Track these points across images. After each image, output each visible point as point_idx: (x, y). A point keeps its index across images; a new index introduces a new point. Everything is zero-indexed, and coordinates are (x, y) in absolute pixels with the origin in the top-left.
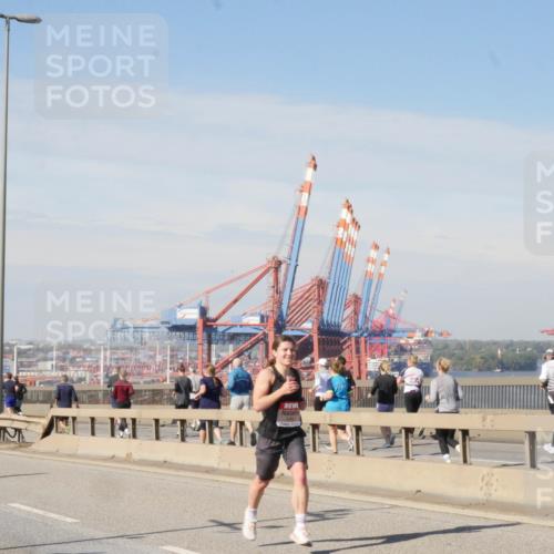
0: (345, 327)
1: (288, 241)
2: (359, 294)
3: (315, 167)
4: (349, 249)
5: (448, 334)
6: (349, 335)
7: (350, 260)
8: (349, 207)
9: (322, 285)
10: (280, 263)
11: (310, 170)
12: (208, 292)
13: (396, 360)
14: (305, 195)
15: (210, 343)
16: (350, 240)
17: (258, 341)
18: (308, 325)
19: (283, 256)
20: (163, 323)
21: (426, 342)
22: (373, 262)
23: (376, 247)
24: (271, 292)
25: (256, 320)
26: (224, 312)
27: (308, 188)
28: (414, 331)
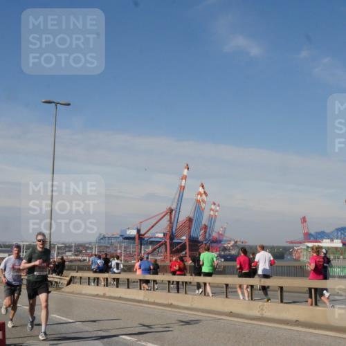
0: (200, 238)
1: (176, 200)
2: (207, 224)
3: (188, 169)
4: (203, 205)
5: (246, 242)
6: (202, 242)
7: (203, 209)
8: (203, 186)
9: (190, 220)
10: (172, 210)
11: (186, 171)
12: (141, 222)
13: (223, 253)
14: (184, 181)
15: (141, 245)
16: (203, 200)
17: (162, 244)
18: (184, 238)
19: (174, 207)
20: (121, 236)
21: (236, 246)
22: (213, 210)
23: (214, 204)
24: (168, 223)
25: (161, 235)
26: (148, 231)
27: (185, 178)
28: (230, 241)
